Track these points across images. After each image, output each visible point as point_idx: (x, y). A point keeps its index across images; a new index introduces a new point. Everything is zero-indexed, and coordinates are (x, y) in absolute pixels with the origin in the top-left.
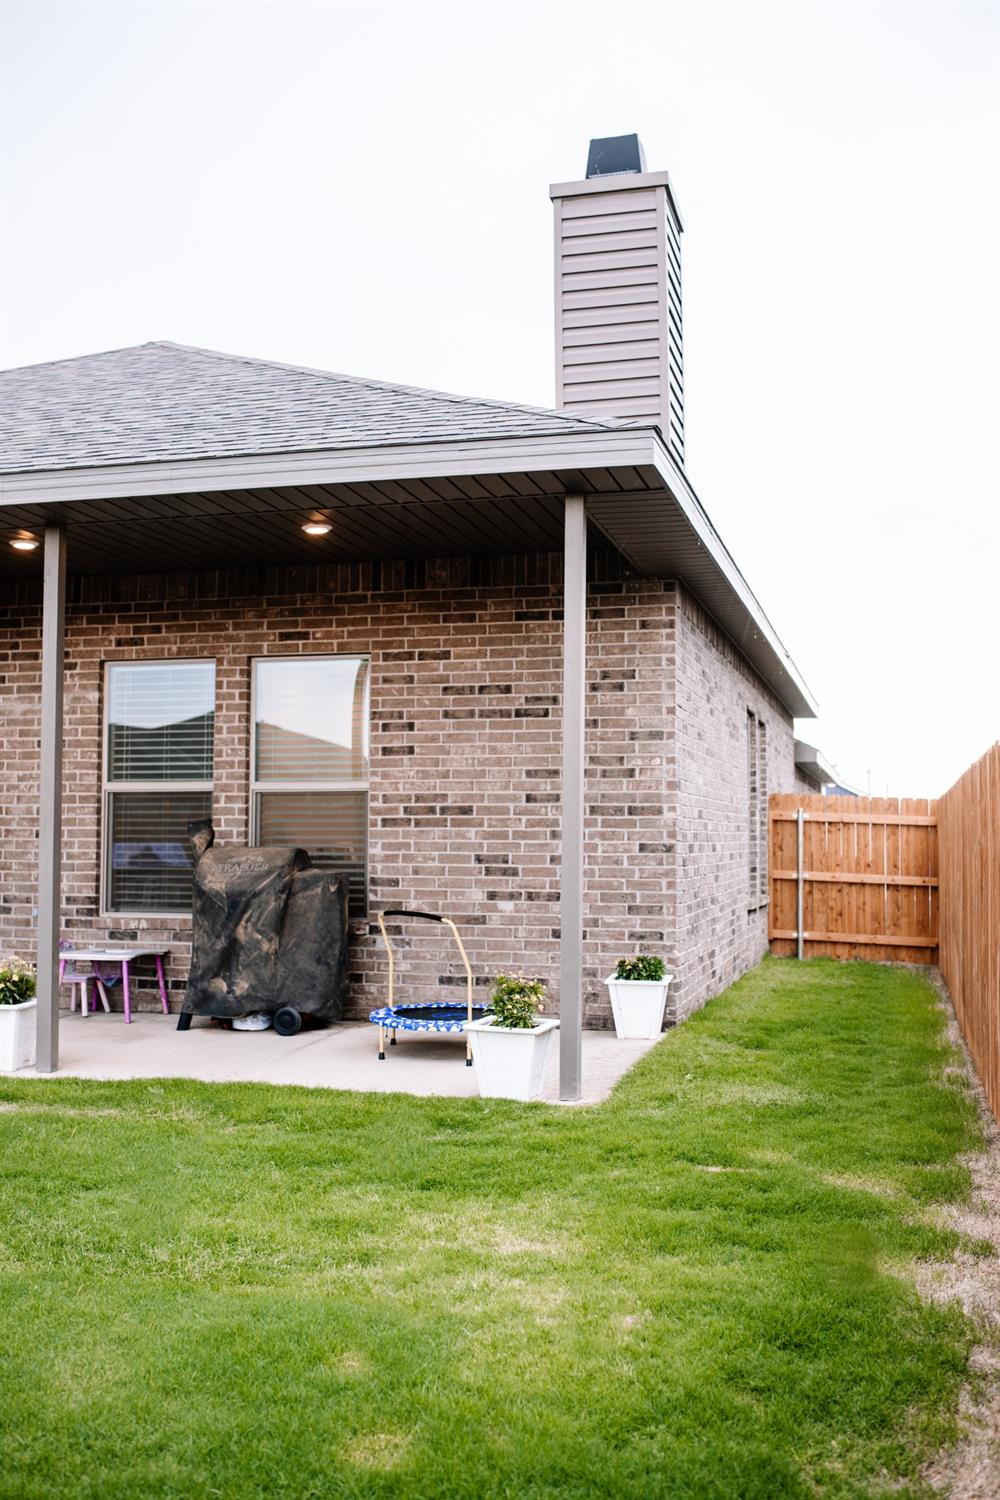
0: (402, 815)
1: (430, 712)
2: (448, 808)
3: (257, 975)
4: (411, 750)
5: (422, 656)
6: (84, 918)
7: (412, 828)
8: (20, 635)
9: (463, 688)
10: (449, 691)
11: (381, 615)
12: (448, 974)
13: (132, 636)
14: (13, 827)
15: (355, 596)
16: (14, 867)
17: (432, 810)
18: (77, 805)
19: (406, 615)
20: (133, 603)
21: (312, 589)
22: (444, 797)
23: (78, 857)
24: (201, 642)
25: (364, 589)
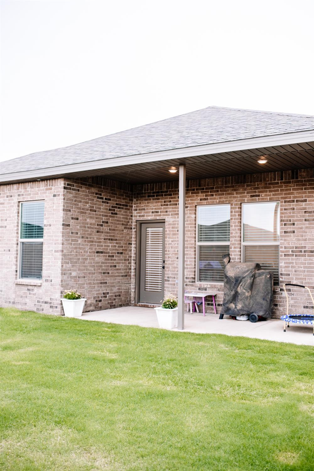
0: (291, 253)
1: (300, 219)
2: (306, 251)
3: (244, 303)
4: (294, 232)
5: (297, 201)
6: (191, 284)
7: (294, 257)
8: (172, 198)
9: (311, 212)
10: (306, 212)
11: (283, 188)
12: (306, 305)
13: (205, 197)
14: (170, 256)
15: (275, 182)
16: (170, 268)
17: (301, 251)
18: (189, 249)
19: (292, 188)
20: (205, 187)
21: (261, 181)
22: (305, 247)
23: (189, 265)
24: (226, 199)
25: (278, 180)
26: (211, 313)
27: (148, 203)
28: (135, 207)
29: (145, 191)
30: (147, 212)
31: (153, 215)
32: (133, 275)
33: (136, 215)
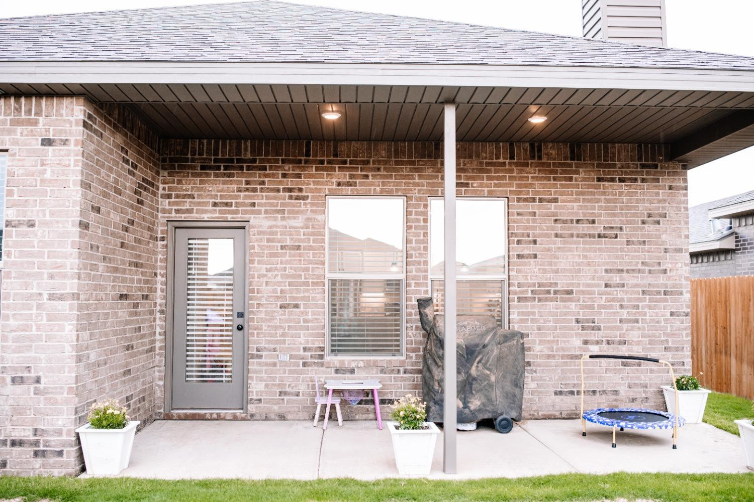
0: (530, 295)
1: (547, 234)
2: (558, 291)
3: (486, 396)
4: (535, 256)
5: (541, 200)
6: (316, 361)
7: (536, 303)
8: (266, 176)
9: (566, 220)
10: (558, 222)
11: (515, 175)
12: (559, 389)
13: (348, 180)
14: (263, 301)
15: (499, 162)
16: (264, 328)
17: (548, 292)
18: (310, 287)
19: (530, 175)
20: (348, 159)
21: (470, 157)
22: (556, 284)
23: (312, 321)
24: (396, 186)
25: (504, 158)
26: (365, 420)
27: (201, 182)
28: (164, 189)
29: (193, 154)
30: (199, 204)
31: (215, 210)
32: (160, 348)
33: (167, 207)
